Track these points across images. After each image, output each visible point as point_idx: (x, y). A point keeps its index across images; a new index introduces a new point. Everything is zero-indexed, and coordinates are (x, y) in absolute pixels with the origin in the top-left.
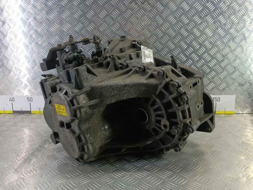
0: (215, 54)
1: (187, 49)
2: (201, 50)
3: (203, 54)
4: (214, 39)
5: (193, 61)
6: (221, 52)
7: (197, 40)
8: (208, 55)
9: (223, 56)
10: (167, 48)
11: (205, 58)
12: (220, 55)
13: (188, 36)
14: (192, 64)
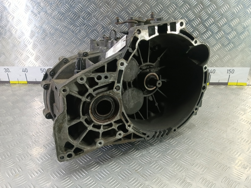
0: (236, 26)
1: (207, 20)
2: (222, 21)
3: (223, 25)
4: (237, 9)
5: (212, 32)
6: (242, 24)
7: (219, 10)
8: (229, 27)
9: (244, 28)
10: (187, 17)
11: (225, 30)
12: (241, 27)
13: (211, 6)
14: (211, 36)
